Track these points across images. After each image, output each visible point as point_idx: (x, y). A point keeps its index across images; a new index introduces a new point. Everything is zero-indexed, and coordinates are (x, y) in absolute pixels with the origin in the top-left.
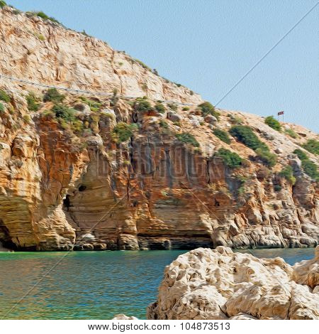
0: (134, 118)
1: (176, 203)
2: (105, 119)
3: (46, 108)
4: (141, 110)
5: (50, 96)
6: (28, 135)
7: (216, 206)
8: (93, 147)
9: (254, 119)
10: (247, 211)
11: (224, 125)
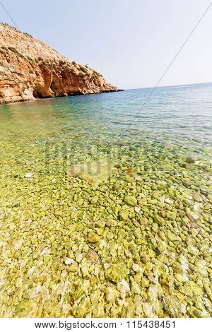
0: (60, 66)
1: (73, 86)
2: (54, 65)
3: (40, 62)
4: (61, 63)
5: (40, 59)
6: (39, 70)
7: (81, 86)
8: (53, 72)
9: (83, 66)
10: (86, 86)
11: (79, 67)
